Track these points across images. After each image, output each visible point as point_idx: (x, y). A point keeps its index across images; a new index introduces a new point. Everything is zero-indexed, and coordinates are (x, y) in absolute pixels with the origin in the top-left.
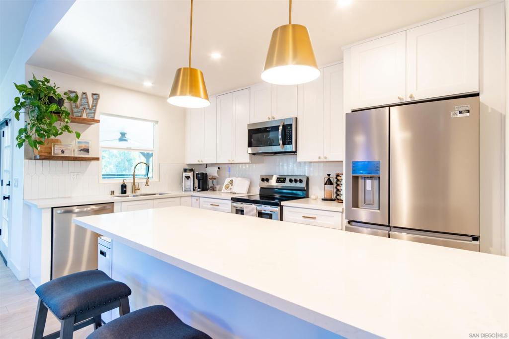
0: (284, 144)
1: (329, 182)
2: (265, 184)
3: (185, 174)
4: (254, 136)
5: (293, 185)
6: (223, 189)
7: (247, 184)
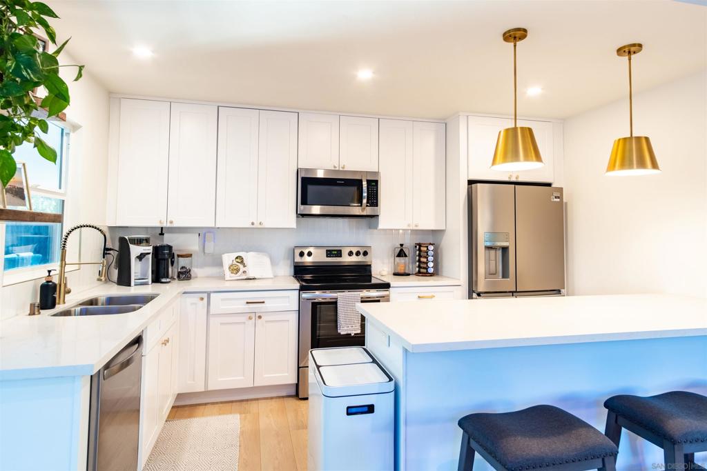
0: (367, 204)
4: (310, 188)
5: (354, 259)
6: (228, 274)
7: (267, 260)
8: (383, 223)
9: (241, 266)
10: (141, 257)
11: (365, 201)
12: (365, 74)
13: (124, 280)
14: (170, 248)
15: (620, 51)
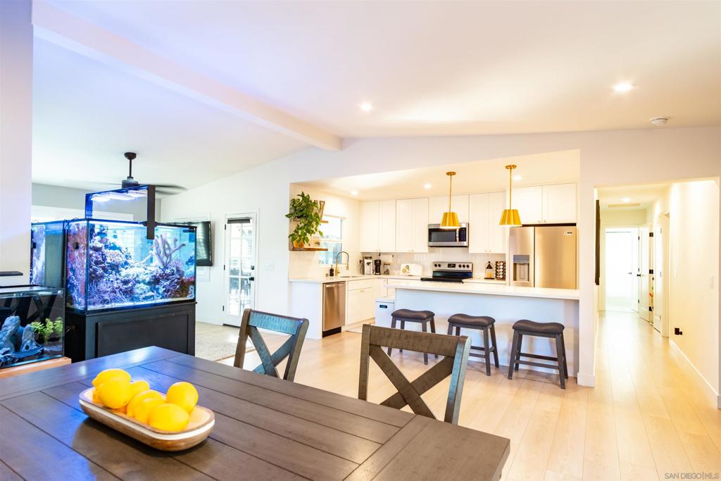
0: (460, 240)
1: (489, 267)
2: (438, 268)
3: (366, 261)
4: (434, 234)
5: (462, 269)
6: (401, 273)
7: (421, 268)
8: (472, 250)
9: (407, 270)
10: (368, 264)
11: (458, 239)
12: (428, 186)
13: (363, 273)
14: (380, 261)
15: (507, 167)
